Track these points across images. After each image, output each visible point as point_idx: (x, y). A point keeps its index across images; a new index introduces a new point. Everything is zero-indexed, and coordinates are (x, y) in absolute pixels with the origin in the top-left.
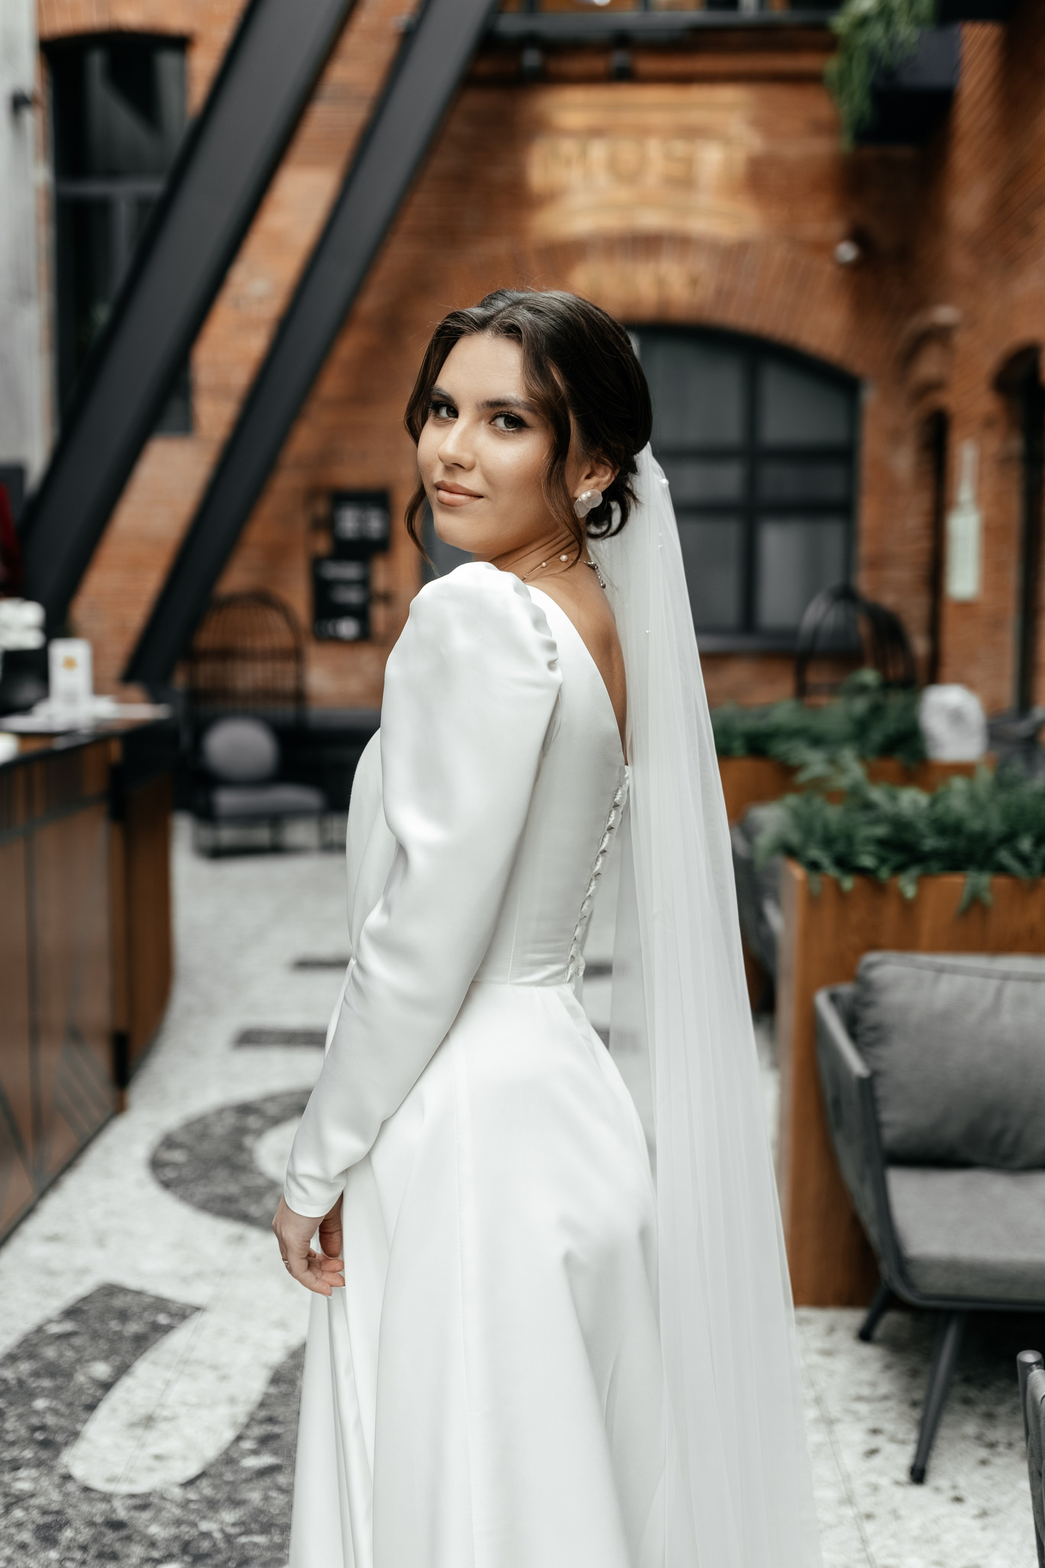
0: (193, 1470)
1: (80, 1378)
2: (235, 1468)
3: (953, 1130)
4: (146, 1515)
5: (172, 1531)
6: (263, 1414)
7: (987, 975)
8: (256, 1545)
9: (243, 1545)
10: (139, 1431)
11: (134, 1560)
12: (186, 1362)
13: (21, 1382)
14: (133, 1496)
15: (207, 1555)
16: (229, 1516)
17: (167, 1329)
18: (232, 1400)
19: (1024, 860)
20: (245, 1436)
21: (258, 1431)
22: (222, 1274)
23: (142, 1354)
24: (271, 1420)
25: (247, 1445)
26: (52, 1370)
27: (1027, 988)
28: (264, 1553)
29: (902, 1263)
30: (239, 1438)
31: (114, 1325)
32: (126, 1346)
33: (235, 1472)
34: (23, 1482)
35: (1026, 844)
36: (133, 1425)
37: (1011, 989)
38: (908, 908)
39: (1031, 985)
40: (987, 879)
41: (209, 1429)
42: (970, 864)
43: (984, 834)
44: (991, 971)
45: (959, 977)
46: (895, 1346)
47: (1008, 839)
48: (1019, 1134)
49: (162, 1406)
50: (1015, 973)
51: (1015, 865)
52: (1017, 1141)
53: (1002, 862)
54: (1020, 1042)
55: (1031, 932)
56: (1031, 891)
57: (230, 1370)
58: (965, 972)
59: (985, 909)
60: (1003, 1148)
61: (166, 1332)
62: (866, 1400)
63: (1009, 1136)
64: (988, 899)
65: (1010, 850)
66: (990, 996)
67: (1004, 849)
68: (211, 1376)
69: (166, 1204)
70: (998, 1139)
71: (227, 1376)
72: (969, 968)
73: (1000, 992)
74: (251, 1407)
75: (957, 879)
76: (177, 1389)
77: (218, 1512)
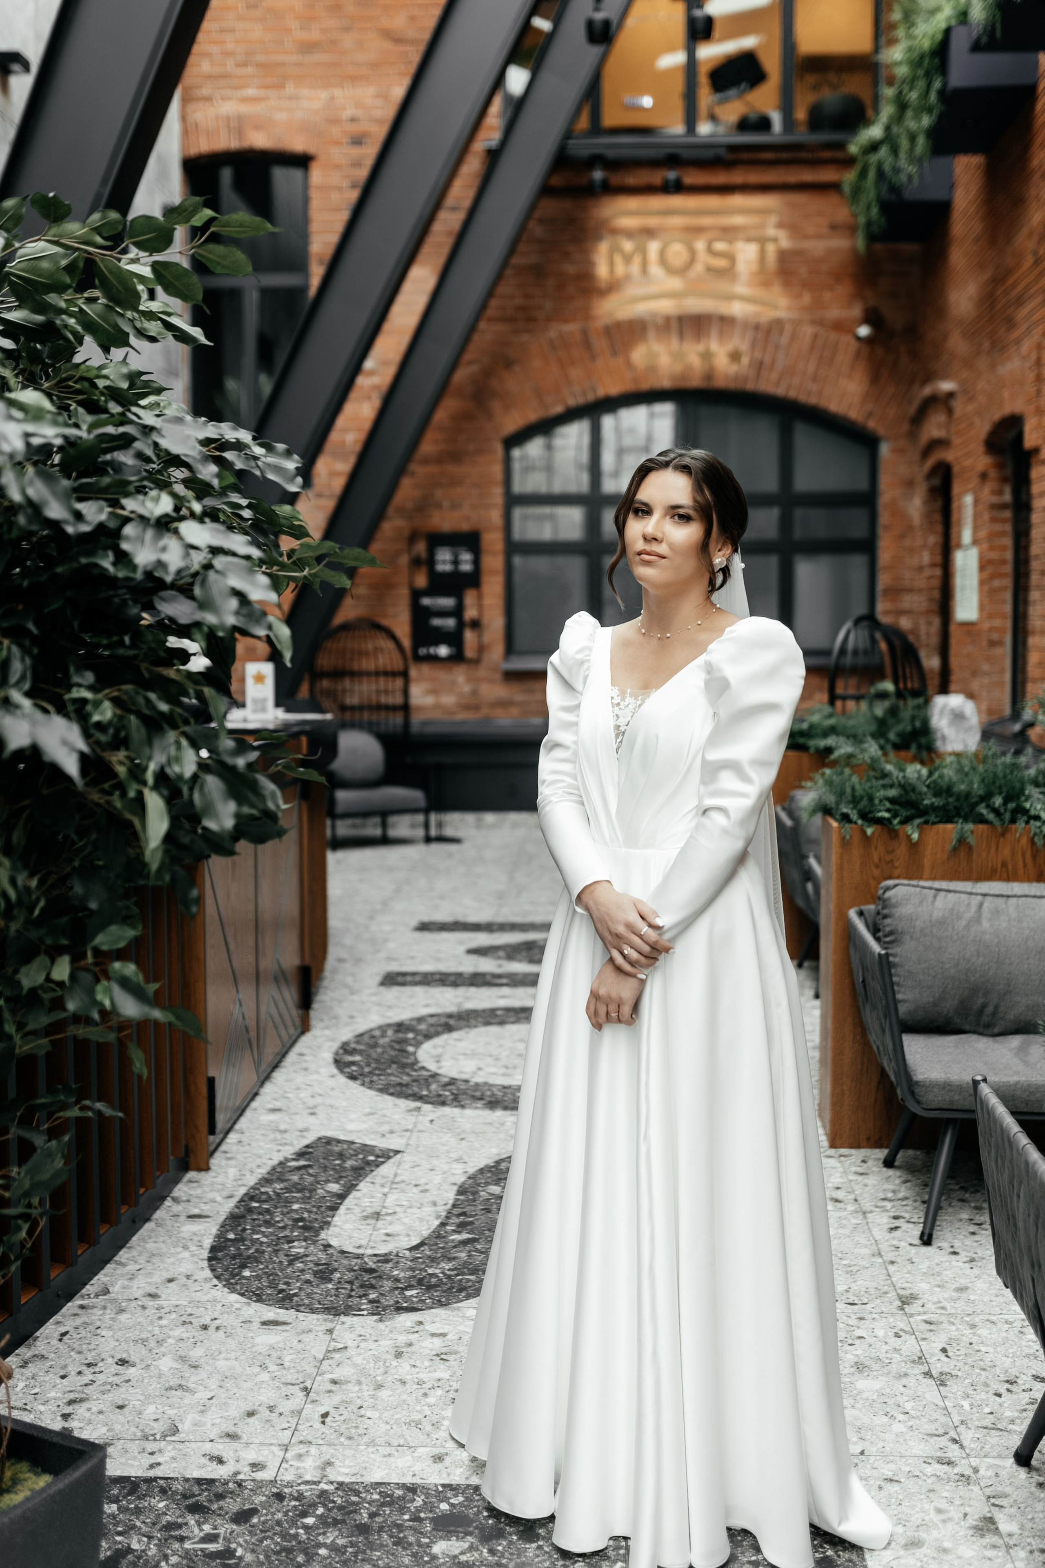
0: (415, 1242)
1: (319, 1191)
2: (445, 1240)
3: (949, 1006)
4: (389, 1265)
5: (409, 1273)
6: (456, 1211)
7: (971, 894)
8: (469, 1278)
9: (460, 1280)
11: (387, 1288)
12: (394, 1182)
13: (278, 1195)
14: (377, 1255)
15: (435, 1286)
16: (447, 1266)
18: (435, 1204)
20: (447, 1222)
21: (455, 1220)
22: (409, 1131)
23: (363, 1178)
24: (464, 1214)
25: (450, 1228)
26: (299, 1188)
27: (1000, 901)
29: (912, 1086)
30: (443, 1224)
31: (337, 1161)
32: (349, 1174)
33: (446, 1243)
34: (298, 1248)
36: (366, 1218)
37: (989, 904)
38: (914, 847)
39: (1004, 899)
40: (970, 826)
41: (421, 1220)
42: (958, 815)
43: (968, 795)
44: (974, 891)
45: (951, 895)
46: (910, 1169)
47: (986, 798)
48: (996, 1007)
49: (384, 1207)
50: (992, 892)
51: (991, 817)
52: (994, 1014)
53: (982, 815)
54: (996, 940)
55: (1004, 865)
56: (1003, 834)
57: (427, 1187)
58: (955, 892)
59: (970, 848)
60: (985, 1019)
61: (378, 1166)
62: (891, 1200)
63: (990, 1009)
64: (971, 840)
65: (988, 806)
66: (973, 909)
67: (983, 805)
68: (415, 1190)
69: (355, 1088)
70: (981, 1011)
71: (425, 1191)
72: (958, 889)
73: (981, 905)
74: (449, 1207)
75: (950, 826)
76: (391, 1198)
77: (438, 1264)
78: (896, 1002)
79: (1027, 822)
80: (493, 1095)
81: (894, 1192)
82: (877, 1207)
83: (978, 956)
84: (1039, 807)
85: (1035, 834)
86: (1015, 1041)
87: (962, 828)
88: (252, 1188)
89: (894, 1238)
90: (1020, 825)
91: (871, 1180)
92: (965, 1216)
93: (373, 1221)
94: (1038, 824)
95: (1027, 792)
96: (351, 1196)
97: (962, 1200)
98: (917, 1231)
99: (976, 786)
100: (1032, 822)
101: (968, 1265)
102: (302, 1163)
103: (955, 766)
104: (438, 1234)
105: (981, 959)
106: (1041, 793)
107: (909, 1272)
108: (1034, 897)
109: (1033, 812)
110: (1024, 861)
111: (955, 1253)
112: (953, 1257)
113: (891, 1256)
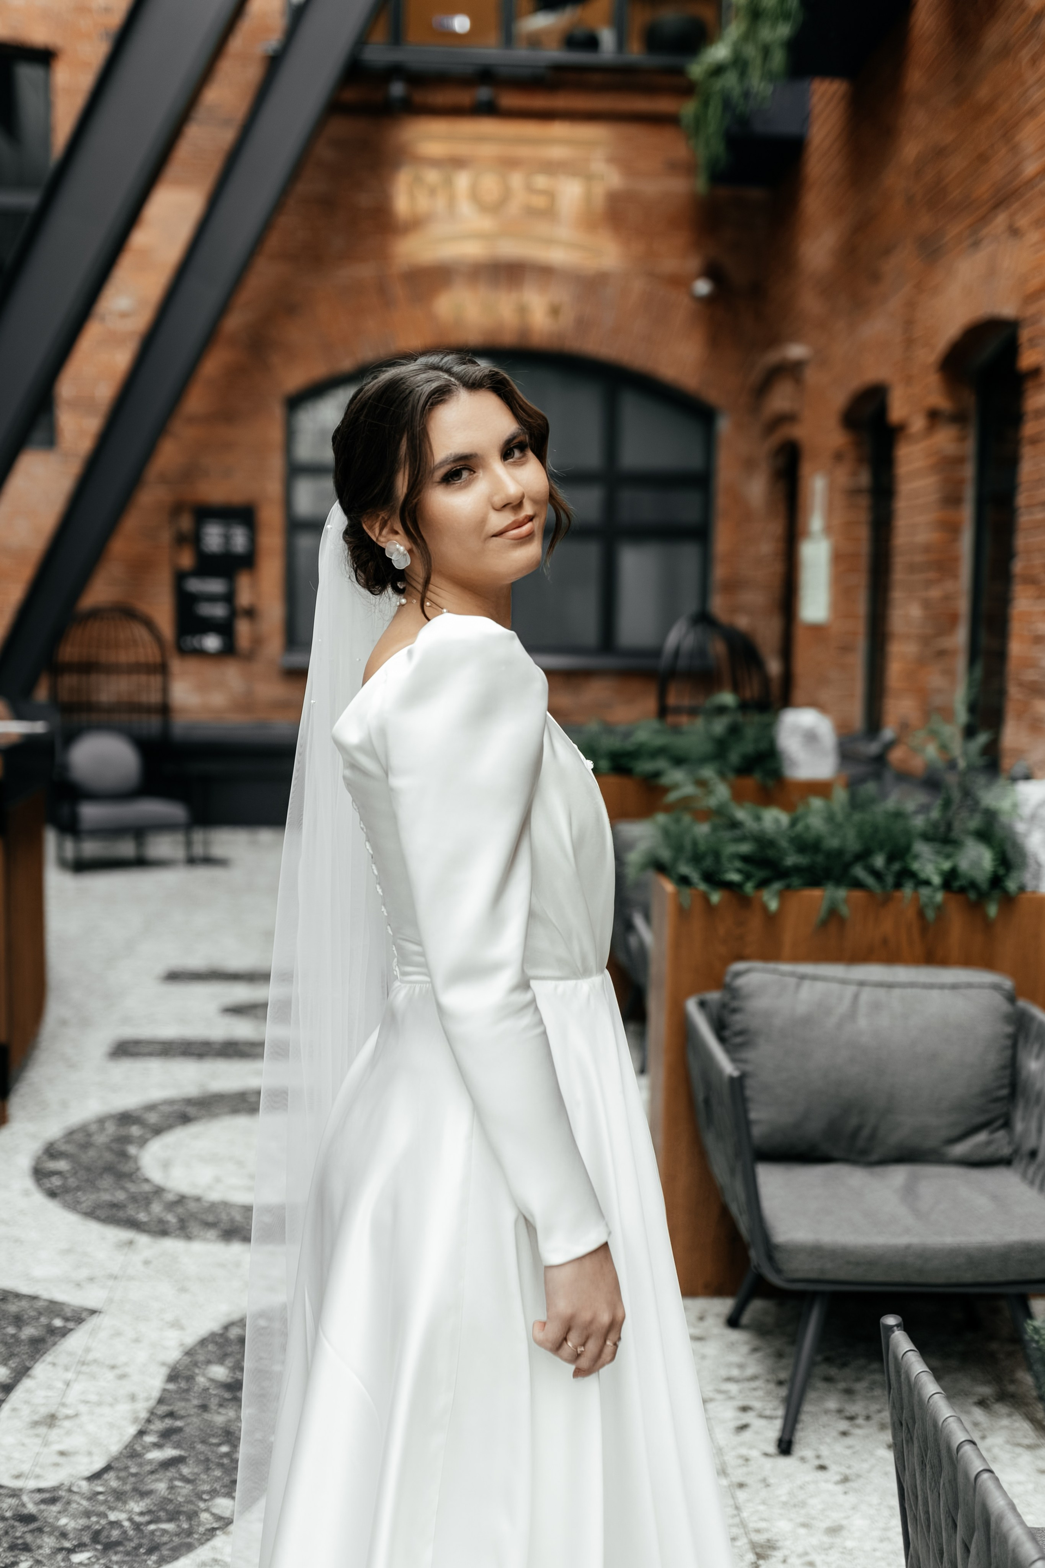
0: (98, 1465)
2: (139, 1460)
3: (815, 1127)
4: (55, 1508)
5: (82, 1522)
6: (163, 1409)
7: (844, 982)
8: (165, 1531)
9: (153, 1532)
10: (42, 1430)
11: (48, 1551)
12: (83, 1363)
14: (40, 1491)
15: (118, 1543)
16: (136, 1506)
17: (64, 1333)
18: (133, 1398)
19: (877, 875)
20: (148, 1430)
21: (159, 1426)
22: (116, 1278)
23: (42, 1356)
24: (171, 1415)
25: (149, 1439)
27: (881, 991)
28: (174, 1539)
29: (770, 1249)
30: (141, 1433)
31: (11, 1330)
32: (24, 1349)
33: (140, 1465)
35: (879, 861)
36: (35, 1424)
37: (866, 995)
38: (772, 920)
39: (884, 989)
40: (841, 889)
41: (111, 1425)
42: (828, 877)
43: (841, 852)
44: (847, 977)
45: (817, 983)
46: (761, 1330)
47: (864, 856)
48: (875, 1129)
49: (63, 1405)
50: (870, 979)
51: (870, 881)
52: (873, 1137)
53: (858, 878)
54: (875, 1043)
55: (885, 941)
56: (884, 904)
57: (128, 1369)
58: (823, 978)
59: (842, 921)
60: (860, 1144)
61: (63, 1336)
62: (736, 1381)
63: (866, 1132)
64: (844, 910)
65: (866, 867)
66: (847, 1001)
67: (860, 865)
68: (110, 1375)
69: (54, 1211)
70: (855, 1134)
71: (126, 1375)
72: (826, 975)
73: (856, 997)
74: (152, 1403)
75: (816, 893)
76: (77, 1388)
77: (125, 1503)
78: (748, 1123)
79: (915, 889)
80: (232, 1221)
81: (741, 1366)
82: (720, 1392)
83: (851, 1060)
84: (930, 869)
85: (925, 903)
86: (899, 1172)
87: (833, 895)
89: (742, 1444)
90: (907, 891)
91: (711, 1349)
92: (832, 1404)
93: (44, 1430)
94: (928, 891)
95: (914, 850)
96: (19, 1389)
97: (828, 1379)
98: (772, 1431)
99: (850, 840)
100: (921, 888)
101: (840, 1488)
104: (132, 1452)
105: (856, 1068)
106: (934, 851)
107: (764, 1503)
109: (922, 876)
110: (910, 937)
111: (822, 1468)
112: (821, 1474)
113: (738, 1475)
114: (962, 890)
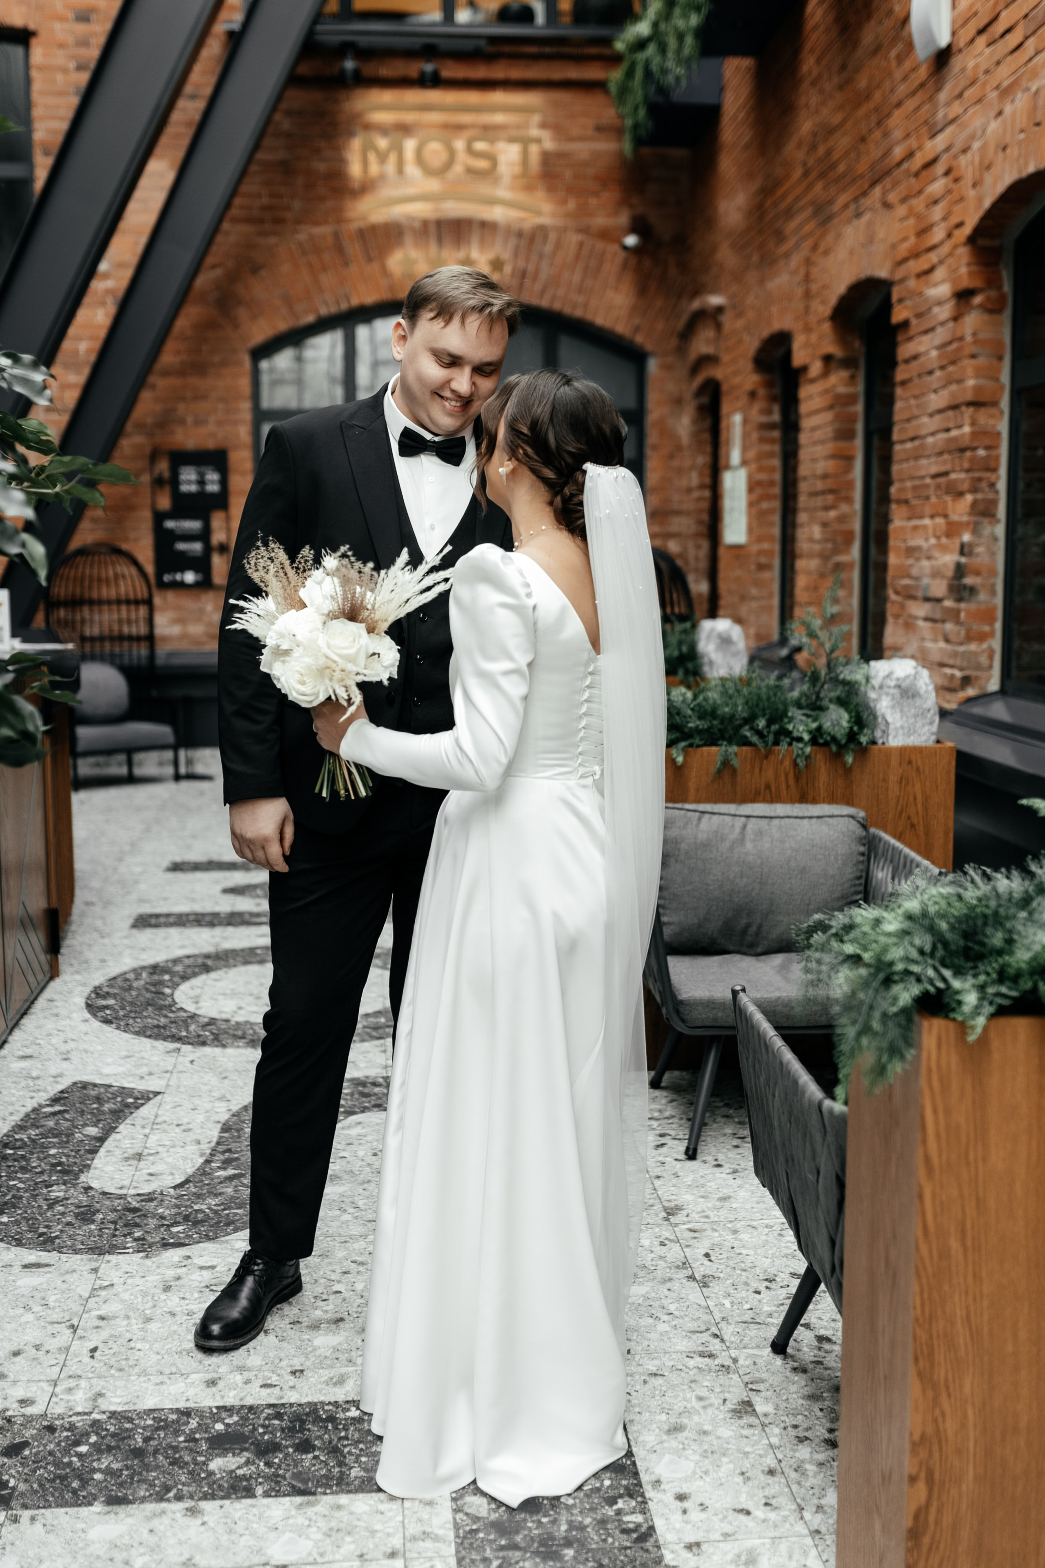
0: (179, 1179)
1: (79, 1136)
2: (210, 1176)
3: (714, 926)
4: (153, 1204)
5: (175, 1211)
6: (221, 1148)
7: (735, 815)
12: (155, 1123)
13: (33, 1141)
14: (140, 1195)
15: (202, 1221)
16: (213, 1201)
18: (198, 1142)
19: (761, 734)
20: (212, 1159)
21: (220, 1157)
22: (170, 1072)
23: (123, 1120)
24: (229, 1151)
25: (215, 1165)
26: (55, 1133)
27: (764, 822)
29: (677, 1004)
30: (208, 1162)
31: (94, 1105)
32: (108, 1116)
33: (211, 1179)
34: (57, 1192)
36: (127, 1159)
37: (752, 825)
38: (681, 770)
39: (766, 821)
40: (734, 749)
41: (185, 1158)
42: (723, 738)
43: (732, 717)
44: (738, 813)
45: (715, 817)
46: (676, 1089)
47: (750, 720)
48: (760, 927)
49: (146, 1147)
50: (755, 814)
51: (755, 739)
52: (758, 933)
53: (746, 737)
54: (759, 861)
55: (768, 787)
56: (766, 757)
57: (191, 1126)
58: (720, 814)
59: (734, 771)
60: (749, 939)
61: (137, 1108)
62: (657, 1119)
63: (753, 929)
64: (735, 762)
65: (752, 728)
66: (737, 830)
67: (747, 727)
68: (177, 1130)
70: (744, 931)
71: (189, 1130)
72: (722, 811)
73: (744, 827)
74: (213, 1144)
75: (714, 749)
76: (153, 1138)
77: (204, 1200)
79: (790, 744)
81: (660, 1111)
83: (742, 877)
84: (801, 728)
85: (798, 756)
86: (778, 959)
87: (726, 751)
88: (5, 1135)
89: (660, 1155)
90: (783, 747)
92: (729, 1130)
93: (134, 1162)
94: (801, 745)
95: (790, 714)
96: (111, 1139)
97: (727, 1116)
98: (682, 1147)
99: (740, 708)
100: (794, 743)
101: (731, 1177)
102: (57, 1108)
103: (720, 688)
105: (745, 880)
106: (804, 715)
107: (674, 1186)
108: (797, 817)
109: (795, 734)
110: (787, 782)
111: (719, 1166)
112: (717, 1169)
113: (657, 1171)
114: (826, 744)
